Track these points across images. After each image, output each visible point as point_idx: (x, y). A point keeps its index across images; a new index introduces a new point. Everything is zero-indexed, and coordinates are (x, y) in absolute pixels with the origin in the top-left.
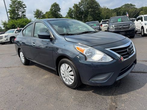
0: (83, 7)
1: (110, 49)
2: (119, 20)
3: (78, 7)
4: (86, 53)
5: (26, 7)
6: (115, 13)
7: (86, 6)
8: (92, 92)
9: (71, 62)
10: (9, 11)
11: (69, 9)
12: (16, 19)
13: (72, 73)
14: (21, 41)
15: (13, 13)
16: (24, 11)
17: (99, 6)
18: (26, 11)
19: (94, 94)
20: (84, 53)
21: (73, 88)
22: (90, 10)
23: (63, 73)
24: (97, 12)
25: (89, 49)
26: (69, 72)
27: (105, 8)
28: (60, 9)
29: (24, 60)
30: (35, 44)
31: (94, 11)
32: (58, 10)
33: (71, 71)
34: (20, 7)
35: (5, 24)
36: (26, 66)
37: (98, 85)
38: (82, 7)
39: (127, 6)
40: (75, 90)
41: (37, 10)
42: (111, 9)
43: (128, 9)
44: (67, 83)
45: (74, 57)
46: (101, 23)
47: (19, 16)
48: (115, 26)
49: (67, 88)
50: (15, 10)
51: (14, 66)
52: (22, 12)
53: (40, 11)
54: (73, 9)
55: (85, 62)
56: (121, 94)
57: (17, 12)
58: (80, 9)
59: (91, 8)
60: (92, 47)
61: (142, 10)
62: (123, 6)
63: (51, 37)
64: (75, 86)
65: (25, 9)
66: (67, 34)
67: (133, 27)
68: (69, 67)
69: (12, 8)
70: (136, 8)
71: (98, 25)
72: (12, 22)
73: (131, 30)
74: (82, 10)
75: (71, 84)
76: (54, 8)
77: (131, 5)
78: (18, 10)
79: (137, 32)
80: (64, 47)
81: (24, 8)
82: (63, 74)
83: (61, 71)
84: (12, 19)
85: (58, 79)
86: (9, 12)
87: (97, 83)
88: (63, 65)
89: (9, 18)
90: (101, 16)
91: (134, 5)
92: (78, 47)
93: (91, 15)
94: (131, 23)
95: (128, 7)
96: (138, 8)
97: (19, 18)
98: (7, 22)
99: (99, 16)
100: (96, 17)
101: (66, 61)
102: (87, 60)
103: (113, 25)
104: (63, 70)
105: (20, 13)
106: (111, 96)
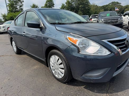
0: (75, 3)
1: (108, 41)
2: (108, 15)
3: (70, 3)
4: (79, 45)
5: (23, 2)
6: (103, 10)
7: (77, 2)
8: (84, 88)
9: (61, 54)
10: (8, 4)
11: (62, 5)
12: (15, 12)
13: (62, 66)
14: (13, 31)
15: (12, 7)
16: (22, 5)
17: (89, 2)
18: (23, 5)
19: (86, 90)
20: (77, 44)
21: (63, 82)
22: (80, 6)
23: (52, 65)
24: (87, 8)
25: (83, 40)
26: (59, 65)
27: (94, 5)
28: (54, 4)
29: (16, 49)
30: (25, 34)
31: (84, 7)
32: (52, 6)
33: (61, 64)
34: (18, 1)
35: (4, 16)
36: (18, 55)
37: (92, 82)
38: (73, 3)
39: (113, 3)
40: (65, 84)
41: (33, 5)
42: (100, 6)
43: (115, 6)
44: (57, 76)
45: (65, 49)
46: (91, 17)
47: (17, 10)
48: (104, 20)
49: (57, 81)
50: (14, 4)
51: (7, 55)
52: (20, 6)
53: (36, 6)
54: (66, 5)
55: (78, 55)
56: (117, 92)
57: (15, 6)
58: (72, 5)
59: (81, 4)
60: (86, 37)
61: (127, 8)
62: (110, 4)
63: (40, 26)
64: (65, 80)
65: (23, 3)
66: (58, 23)
67: (121, 22)
68: (59, 59)
69: (11, 2)
70: (121, 6)
71: (88, 19)
72: (11, 14)
73: (119, 24)
74: (74, 6)
75: (60, 77)
76: (49, 4)
77: (118, 3)
78: (16, 4)
79: (124, 27)
80: (54, 37)
81: (21, 2)
82: (53, 67)
83: (51, 63)
84: (11, 12)
85: (47, 71)
86: (8, 6)
87: (91, 80)
88: (53, 57)
89: (9, 11)
90: (90, 12)
91: (120, 3)
92: (70, 37)
93: (81, 10)
94: (120, 18)
95: (115, 5)
96: (123, 6)
97: (17, 11)
98: (6, 15)
99: (88, 12)
100: (86, 12)
101: (56, 52)
102: (81, 53)
103: (102, 19)
104: (53, 62)
105: (18, 7)
106: (106, 94)
